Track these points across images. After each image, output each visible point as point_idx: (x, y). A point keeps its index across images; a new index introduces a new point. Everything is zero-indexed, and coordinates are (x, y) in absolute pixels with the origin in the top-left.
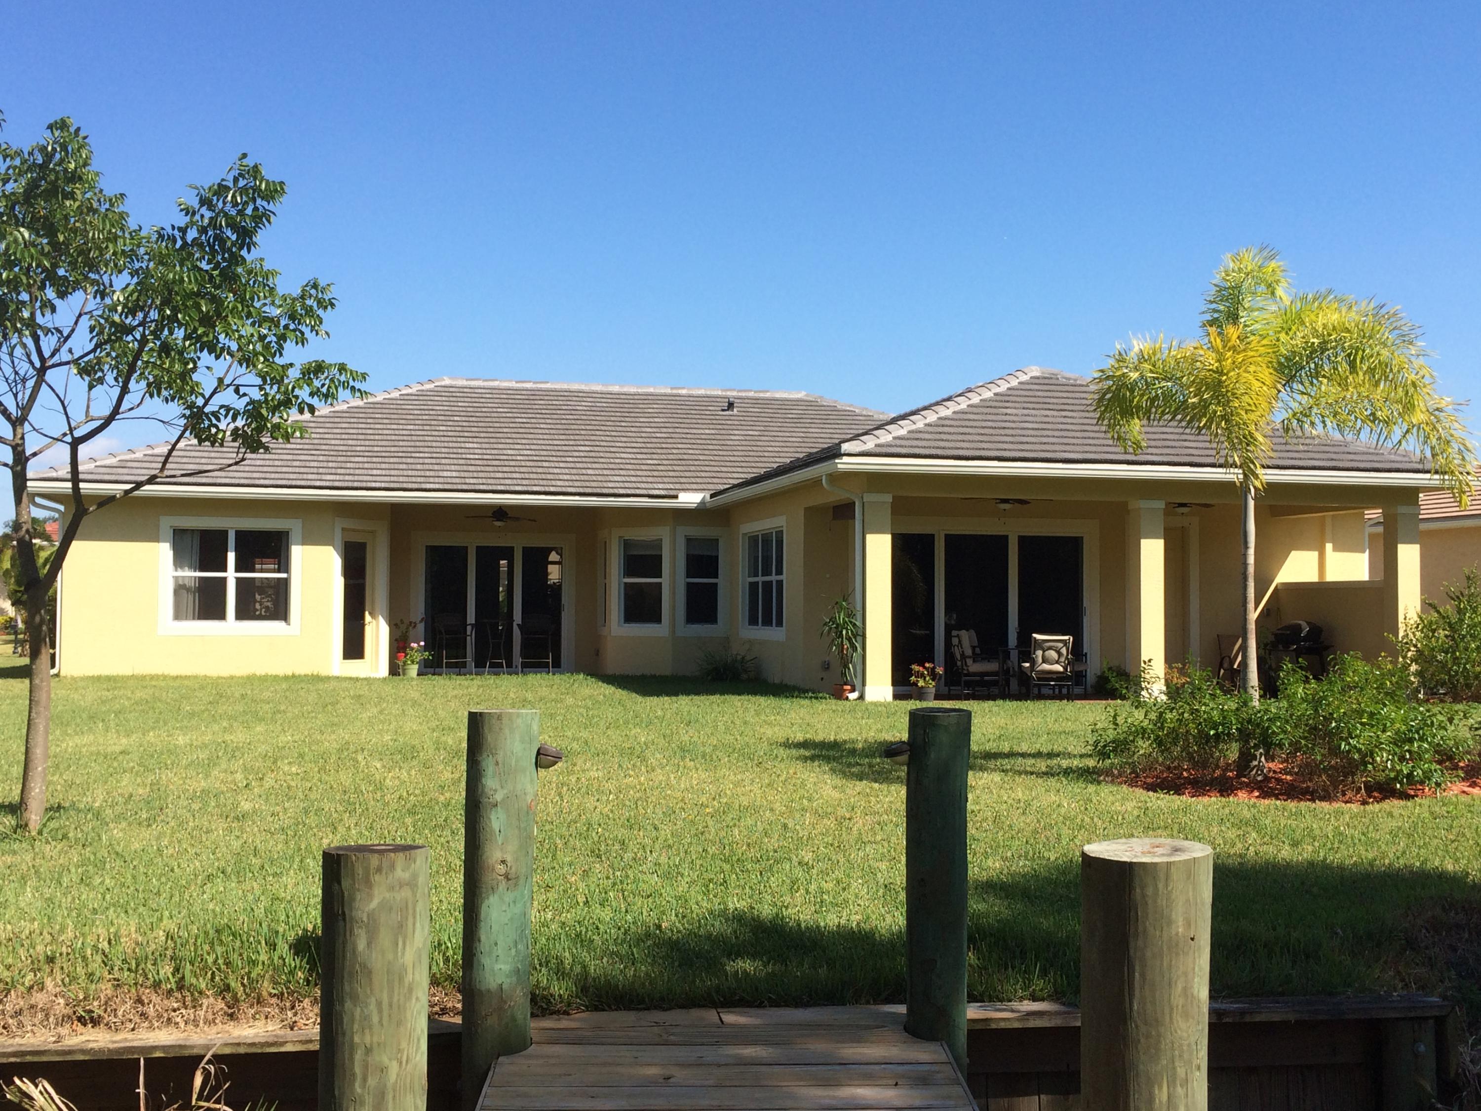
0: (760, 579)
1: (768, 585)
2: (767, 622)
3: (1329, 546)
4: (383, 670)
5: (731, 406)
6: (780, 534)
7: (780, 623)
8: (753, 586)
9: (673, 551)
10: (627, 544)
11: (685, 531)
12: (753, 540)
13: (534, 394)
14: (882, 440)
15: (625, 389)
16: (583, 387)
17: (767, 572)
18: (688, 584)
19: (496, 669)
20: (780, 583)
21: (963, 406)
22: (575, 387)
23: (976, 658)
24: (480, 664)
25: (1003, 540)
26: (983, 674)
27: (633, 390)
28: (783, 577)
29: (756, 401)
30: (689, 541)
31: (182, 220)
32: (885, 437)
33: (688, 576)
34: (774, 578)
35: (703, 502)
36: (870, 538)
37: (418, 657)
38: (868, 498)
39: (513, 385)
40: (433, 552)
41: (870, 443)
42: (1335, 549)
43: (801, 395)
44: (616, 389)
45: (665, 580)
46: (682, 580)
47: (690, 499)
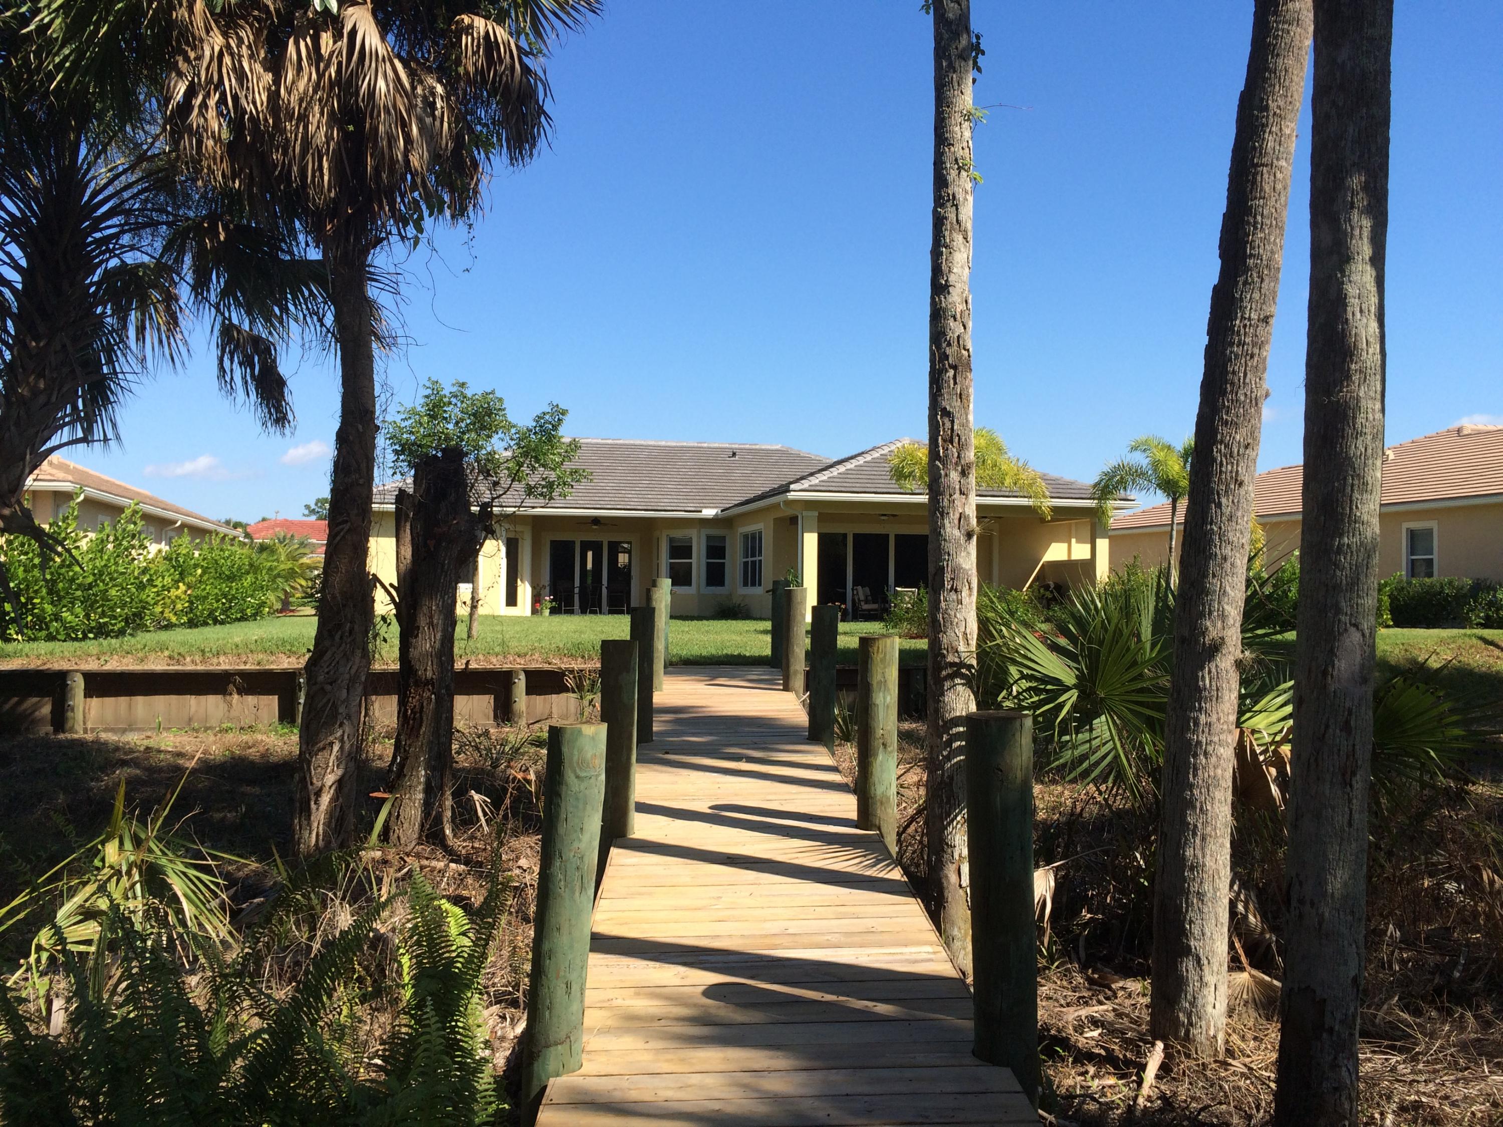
0: (750, 559)
1: (754, 563)
2: (753, 584)
3: (1073, 540)
4: (528, 612)
5: (734, 454)
6: (760, 533)
7: (760, 585)
8: (746, 564)
9: (699, 543)
10: (671, 540)
11: (705, 532)
12: (746, 536)
13: (614, 448)
14: (813, 483)
15: (669, 444)
16: (643, 443)
17: (753, 555)
18: (708, 563)
19: (594, 612)
20: (760, 561)
21: (861, 462)
22: (638, 442)
23: (867, 602)
24: (583, 611)
25: (887, 536)
26: (869, 610)
27: (674, 444)
28: (762, 558)
29: (750, 451)
30: (709, 538)
31: (534, 424)
32: (814, 481)
33: (708, 558)
34: (757, 558)
35: (716, 515)
36: (805, 535)
37: (549, 605)
38: (805, 513)
39: (600, 441)
40: (554, 544)
41: (805, 484)
42: (1078, 542)
43: (778, 447)
44: (663, 443)
45: (694, 560)
46: (704, 561)
47: (709, 513)
